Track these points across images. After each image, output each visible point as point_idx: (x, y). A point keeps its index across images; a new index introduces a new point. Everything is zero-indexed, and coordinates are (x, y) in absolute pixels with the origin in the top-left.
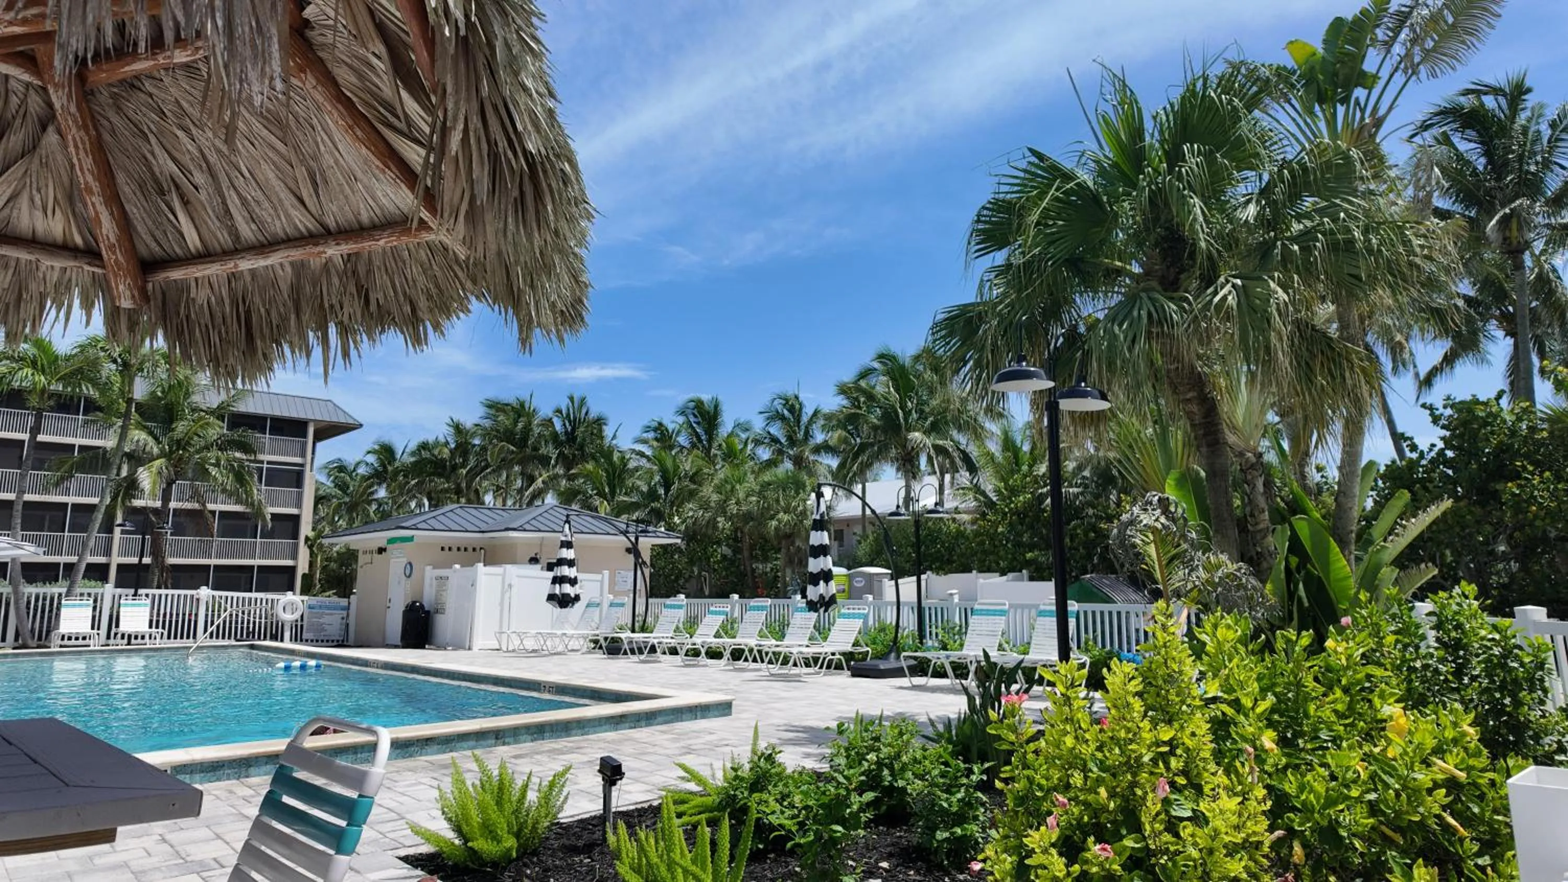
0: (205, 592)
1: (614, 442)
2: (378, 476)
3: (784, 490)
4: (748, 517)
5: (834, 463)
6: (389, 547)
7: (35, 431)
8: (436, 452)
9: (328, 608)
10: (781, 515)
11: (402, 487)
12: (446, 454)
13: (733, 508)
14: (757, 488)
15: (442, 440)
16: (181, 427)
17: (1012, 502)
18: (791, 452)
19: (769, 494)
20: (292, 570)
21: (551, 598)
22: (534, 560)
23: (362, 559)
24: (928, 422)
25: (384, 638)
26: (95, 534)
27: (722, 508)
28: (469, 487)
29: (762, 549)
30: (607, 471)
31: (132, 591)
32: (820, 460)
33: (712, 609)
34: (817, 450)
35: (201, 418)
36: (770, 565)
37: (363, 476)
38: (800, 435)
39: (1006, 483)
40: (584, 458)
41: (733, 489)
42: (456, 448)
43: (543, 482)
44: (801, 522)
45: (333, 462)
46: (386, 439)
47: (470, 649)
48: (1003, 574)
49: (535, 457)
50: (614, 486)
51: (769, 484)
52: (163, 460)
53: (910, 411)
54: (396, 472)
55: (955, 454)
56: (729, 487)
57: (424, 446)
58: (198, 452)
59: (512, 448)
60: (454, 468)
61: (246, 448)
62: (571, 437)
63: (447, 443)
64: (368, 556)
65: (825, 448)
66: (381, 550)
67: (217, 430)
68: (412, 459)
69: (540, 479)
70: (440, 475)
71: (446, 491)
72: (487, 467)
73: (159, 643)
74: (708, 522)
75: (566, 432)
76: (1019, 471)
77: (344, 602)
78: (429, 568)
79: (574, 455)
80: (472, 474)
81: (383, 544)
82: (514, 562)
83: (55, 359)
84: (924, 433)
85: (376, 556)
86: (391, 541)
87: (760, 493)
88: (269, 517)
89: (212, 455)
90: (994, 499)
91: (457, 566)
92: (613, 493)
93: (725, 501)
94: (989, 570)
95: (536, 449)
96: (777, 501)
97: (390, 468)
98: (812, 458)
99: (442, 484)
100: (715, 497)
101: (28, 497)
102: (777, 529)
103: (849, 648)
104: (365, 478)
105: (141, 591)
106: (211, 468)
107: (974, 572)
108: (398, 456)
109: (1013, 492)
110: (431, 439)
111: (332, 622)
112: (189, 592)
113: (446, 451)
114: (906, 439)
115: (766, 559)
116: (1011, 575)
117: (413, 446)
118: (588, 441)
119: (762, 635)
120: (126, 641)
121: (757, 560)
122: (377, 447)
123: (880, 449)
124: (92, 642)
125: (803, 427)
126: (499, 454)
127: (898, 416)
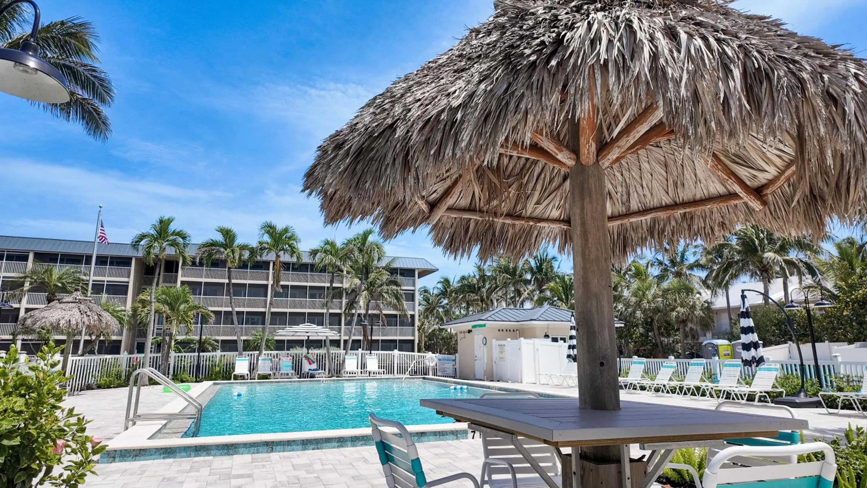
0: (396, 352)
1: (559, 270)
2: (444, 294)
3: (679, 294)
4: (657, 310)
5: (703, 274)
6: (473, 329)
7: (332, 282)
8: (470, 280)
9: (447, 360)
10: (679, 309)
11: (455, 299)
12: (475, 281)
13: (645, 304)
14: (661, 293)
15: (472, 275)
16: (372, 276)
17: (853, 294)
18: (673, 270)
19: (669, 296)
20: (413, 341)
21: (569, 356)
22: (547, 336)
23: (460, 336)
24: (778, 245)
25: (475, 376)
26: (354, 326)
27: (638, 304)
28: (488, 298)
29: (666, 329)
30: (562, 287)
31: (369, 352)
32: (693, 273)
33: (664, 364)
34: (691, 267)
35: (380, 272)
36: (671, 339)
37: (436, 295)
38: (678, 259)
39: (847, 283)
40: (549, 280)
41: (644, 293)
42: (480, 278)
43: (528, 294)
44: (693, 312)
45: (421, 288)
46: (445, 276)
47: (521, 382)
48: (851, 342)
49: (521, 281)
50: (567, 295)
51: (668, 290)
52: (366, 292)
53: (763, 239)
54: (452, 292)
55: (801, 265)
56: (641, 293)
57: (463, 278)
58: (379, 287)
59: (509, 276)
60: (479, 288)
61: (396, 284)
62: (540, 269)
63: (475, 276)
64: (463, 335)
65: (697, 265)
66: (470, 331)
67: (386, 277)
68: (460, 285)
69: (526, 293)
70: (473, 292)
71: (476, 300)
72: (497, 287)
73: (383, 376)
74: (631, 314)
75: (537, 267)
76: (855, 274)
77: (453, 357)
78: (494, 340)
79: (543, 279)
80: (491, 291)
81: (470, 328)
82: (535, 337)
83: (337, 251)
84: (775, 252)
85: (467, 334)
86: (474, 327)
87: (663, 295)
88: (409, 316)
89: (385, 287)
90: (836, 293)
91: (509, 339)
92: (567, 299)
93: (640, 302)
94: (838, 340)
95: (520, 276)
96: (676, 300)
97: (448, 290)
98: (688, 272)
99: (473, 296)
100: (634, 299)
101: (331, 311)
102: (677, 317)
103: (769, 389)
104: (437, 295)
105: (372, 352)
106: (384, 294)
107: (827, 342)
108: (451, 284)
109: (852, 287)
110: (466, 275)
111: (449, 367)
112: (390, 352)
113: (475, 280)
114: (762, 258)
115: (669, 335)
116: (858, 344)
117: (458, 278)
118: (549, 270)
119: (702, 380)
120: (368, 375)
121: (663, 335)
122: (442, 280)
123: (743, 265)
124: (356, 375)
125: (680, 254)
126: (503, 280)
127: (754, 244)
